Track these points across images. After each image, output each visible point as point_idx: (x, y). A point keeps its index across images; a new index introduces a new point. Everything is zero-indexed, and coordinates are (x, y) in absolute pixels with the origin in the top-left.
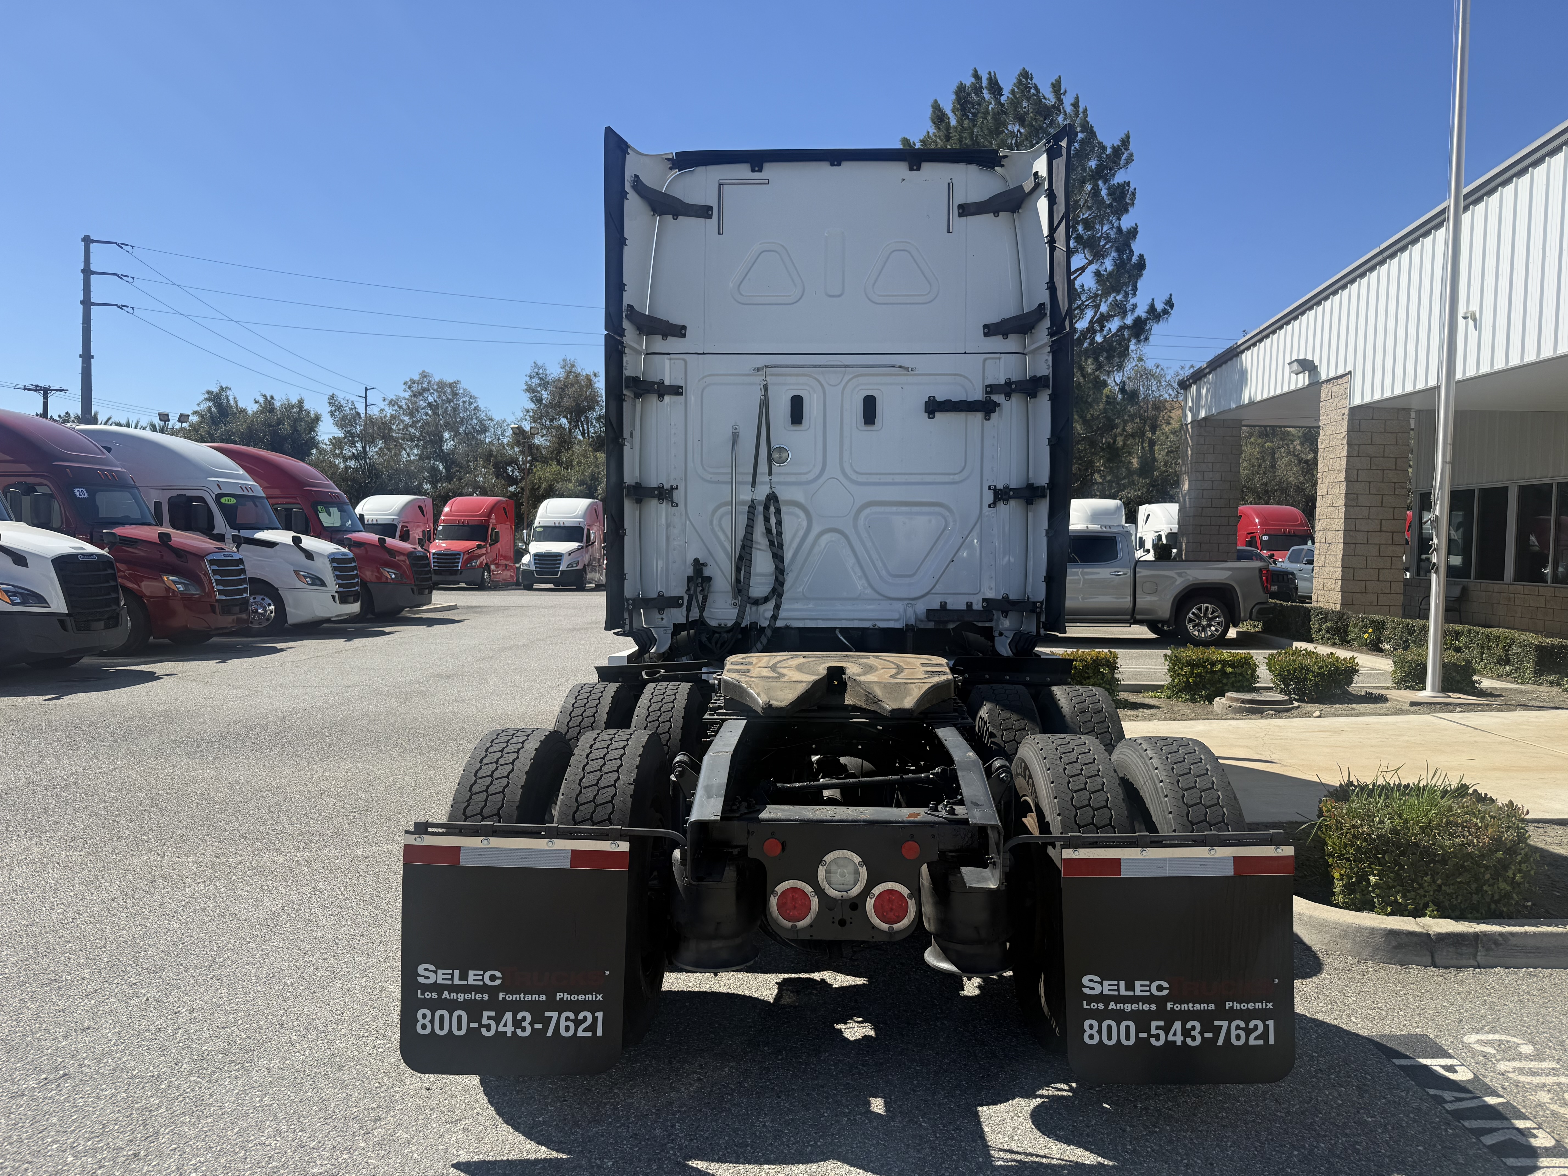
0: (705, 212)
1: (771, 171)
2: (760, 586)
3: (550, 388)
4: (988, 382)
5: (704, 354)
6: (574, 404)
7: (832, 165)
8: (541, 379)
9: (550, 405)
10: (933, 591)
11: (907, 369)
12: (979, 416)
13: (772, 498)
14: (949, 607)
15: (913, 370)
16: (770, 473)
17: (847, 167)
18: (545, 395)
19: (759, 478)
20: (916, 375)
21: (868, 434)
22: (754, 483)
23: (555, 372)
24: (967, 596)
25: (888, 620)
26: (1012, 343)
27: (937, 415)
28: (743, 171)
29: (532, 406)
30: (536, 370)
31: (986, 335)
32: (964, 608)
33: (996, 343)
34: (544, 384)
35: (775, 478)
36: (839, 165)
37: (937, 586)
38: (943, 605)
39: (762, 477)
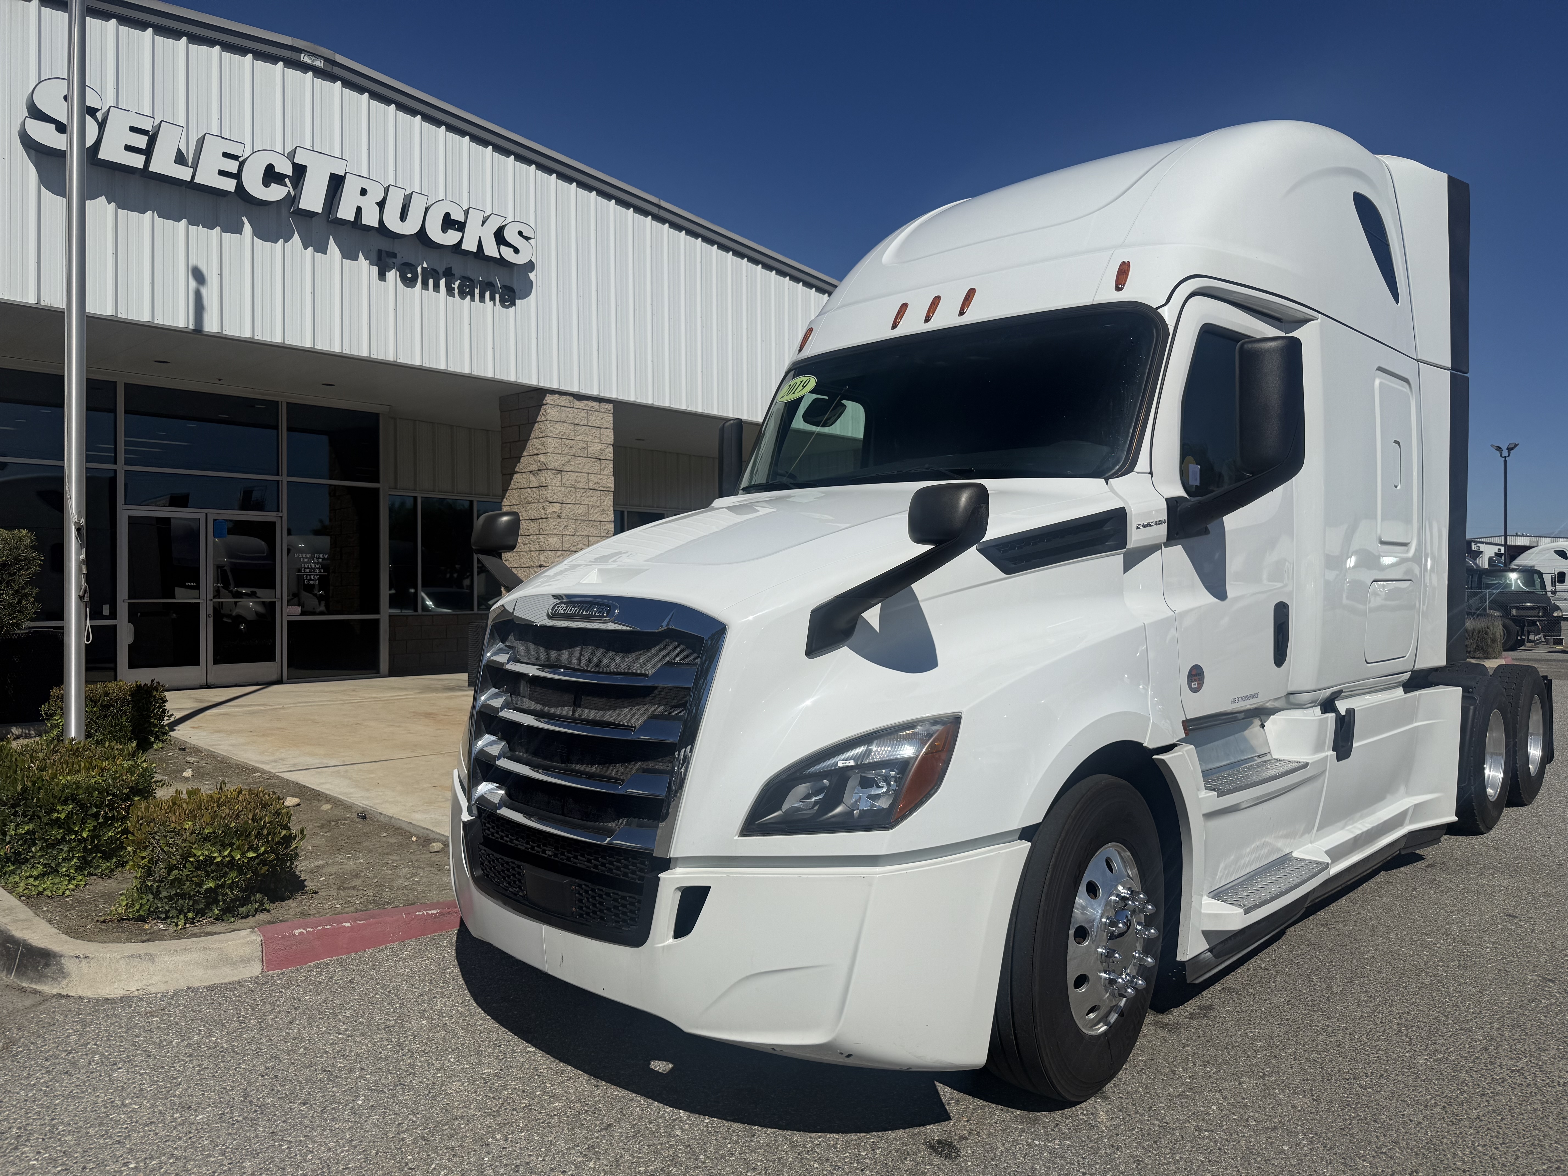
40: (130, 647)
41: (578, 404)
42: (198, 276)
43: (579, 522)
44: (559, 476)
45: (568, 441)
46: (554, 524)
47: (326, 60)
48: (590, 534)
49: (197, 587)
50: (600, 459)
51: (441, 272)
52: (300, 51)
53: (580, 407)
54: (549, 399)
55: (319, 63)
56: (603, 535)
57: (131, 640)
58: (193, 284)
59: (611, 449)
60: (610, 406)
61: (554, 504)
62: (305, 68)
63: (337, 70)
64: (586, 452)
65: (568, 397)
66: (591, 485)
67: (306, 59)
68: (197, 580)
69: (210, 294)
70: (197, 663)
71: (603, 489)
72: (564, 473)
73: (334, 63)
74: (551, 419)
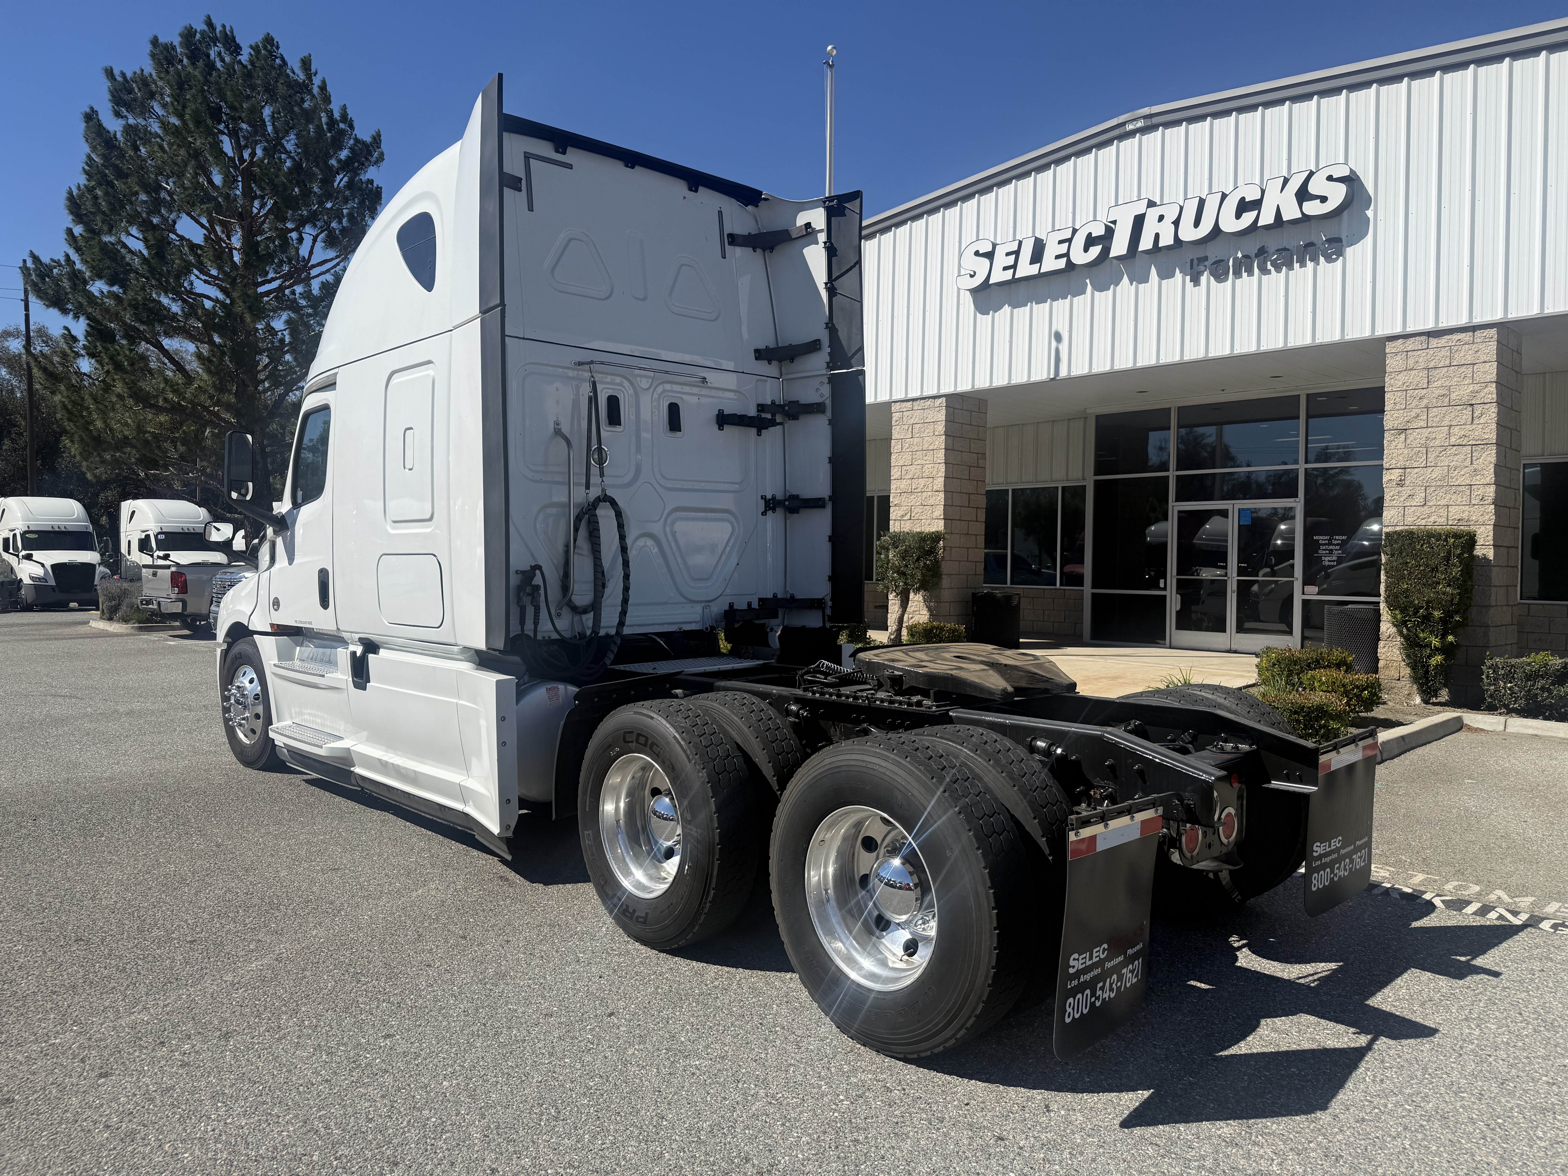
0: (516, 183)
1: (573, 156)
2: (582, 595)
4: (759, 402)
5: (524, 338)
7: (627, 166)
10: (725, 593)
12: (754, 431)
14: (736, 607)
20: (708, 387)
21: (674, 441)
22: (588, 487)
24: (748, 596)
25: (692, 622)
26: (772, 369)
27: (727, 427)
28: (547, 149)
31: (757, 359)
32: (746, 607)
33: (763, 367)
36: (633, 167)
37: (727, 588)
38: (731, 606)
39: (595, 479)
40: (1177, 612)
41: (1434, 342)
42: (1058, 337)
43: (1433, 489)
44: (1403, 436)
45: (1417, 391)
46: (1391, 494)
47: (1145, 117)
48: (1451, 503)
49: (1225, 568)
50: (1472, 405)
51: (1253, 255)
52: (1123, 124)
53: (1439, 345)
54: (1390, 347)
55: (1140, 124)
56: (1473, 502)
57: (1178, 608)
58: (1054, 344)
59: (1493, 388)
60: (1493, 332)
61: (1393, 471)
62: (1132, 134)
63: (1155, 120)
64: (1447, 399)
65: (1417, 338)
66: (1453, 440)
67: (1130, 127)
68: (1226, 561)
69: (1064, 348)
70: (1223, 630)
71: (1474, 443)
72: (1408, 432)
73: (1151, 116)
74: (1391, 370)
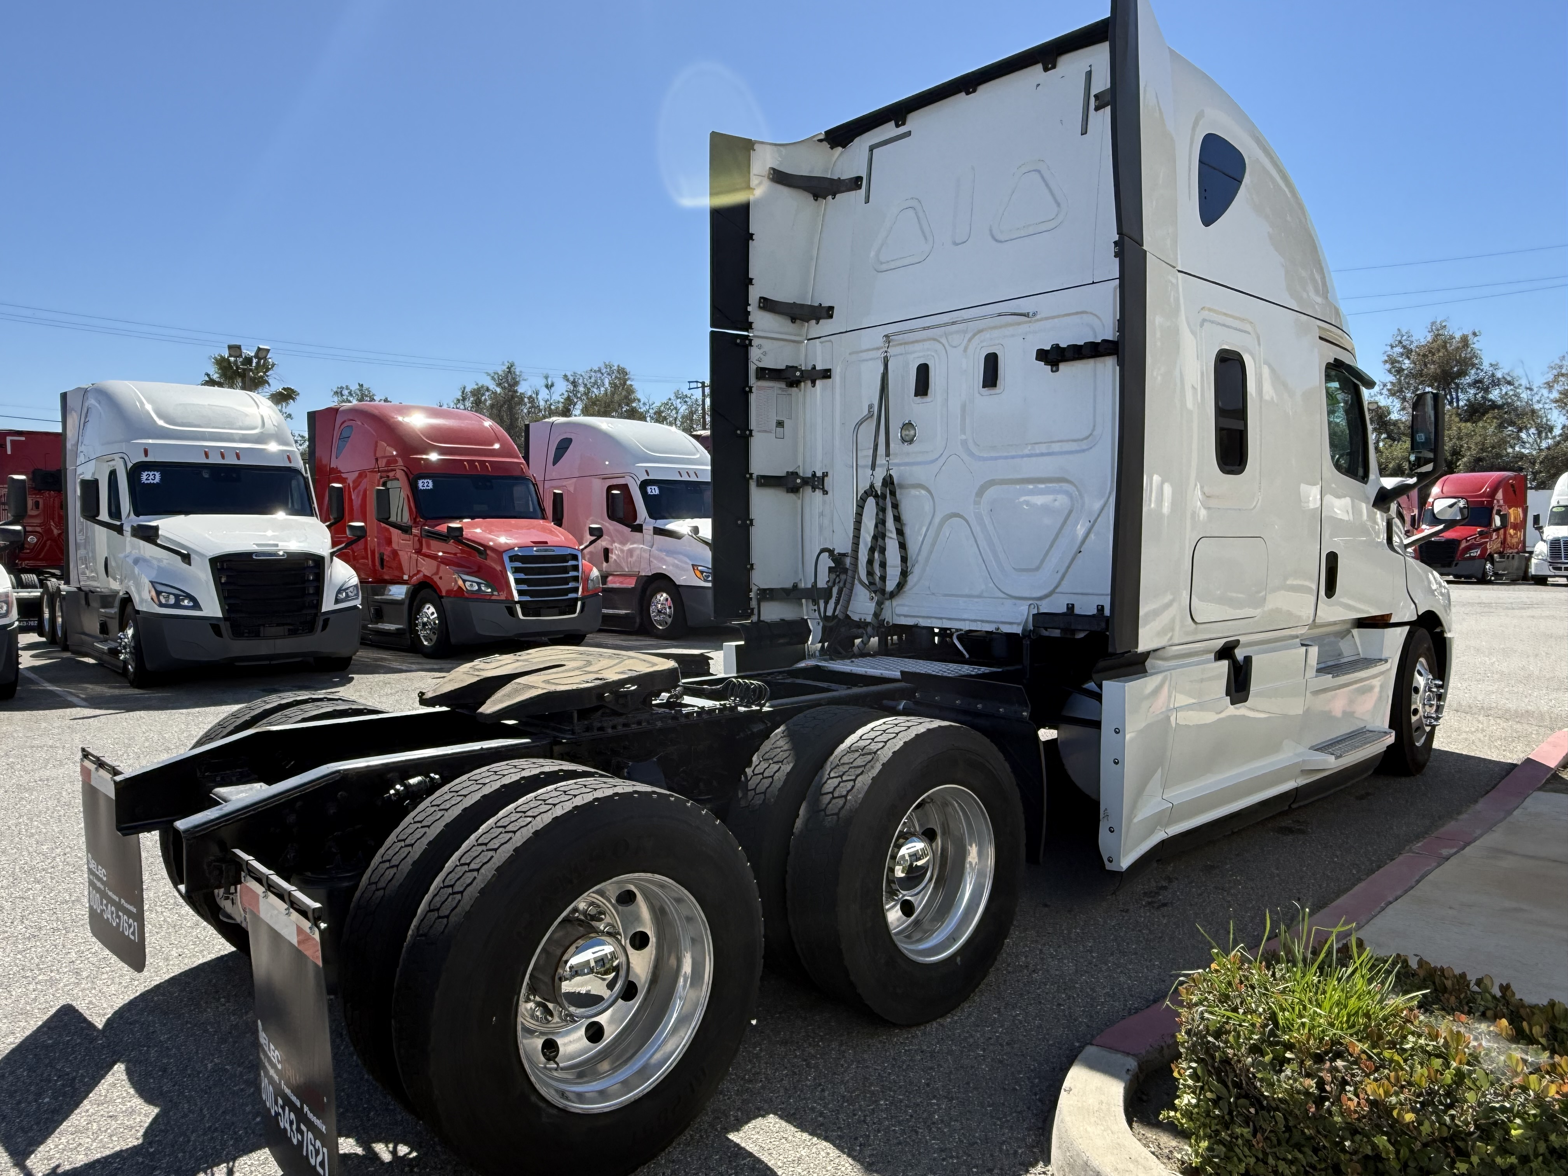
0: (856, 183)
1: (916, 121)
2: (892, 579)
3: (1413, 356)
5: (846, 332)
6: (1438, 371)
7: (968, 93)
8: (1404, 347)
9: (1411, 375)
10: (1058, 590)
11: (1026, 315)
13: (888, 482)
14: (1077, 611)
15: (1034, 314)
16: (888, 454)
17: (986, 91)
18: (1407, 364)
19: (878, 462)
20: (1038, 320)
21: (987, 400)
22: (873, 467)
23: (1421, 337)
24: (1096, 597)
25: (1011, 623)
27: (1062, 366)
28: (889, 130)
29: (1392, 378)
30: (1399, 338)
31: (1116, 255)
32: (1095, 612)
34: (1408, 353)
35: (894, 460)
36: (974, 91)
37: (1064, 582)
38: (1071, 607)
39: (881, 460)
